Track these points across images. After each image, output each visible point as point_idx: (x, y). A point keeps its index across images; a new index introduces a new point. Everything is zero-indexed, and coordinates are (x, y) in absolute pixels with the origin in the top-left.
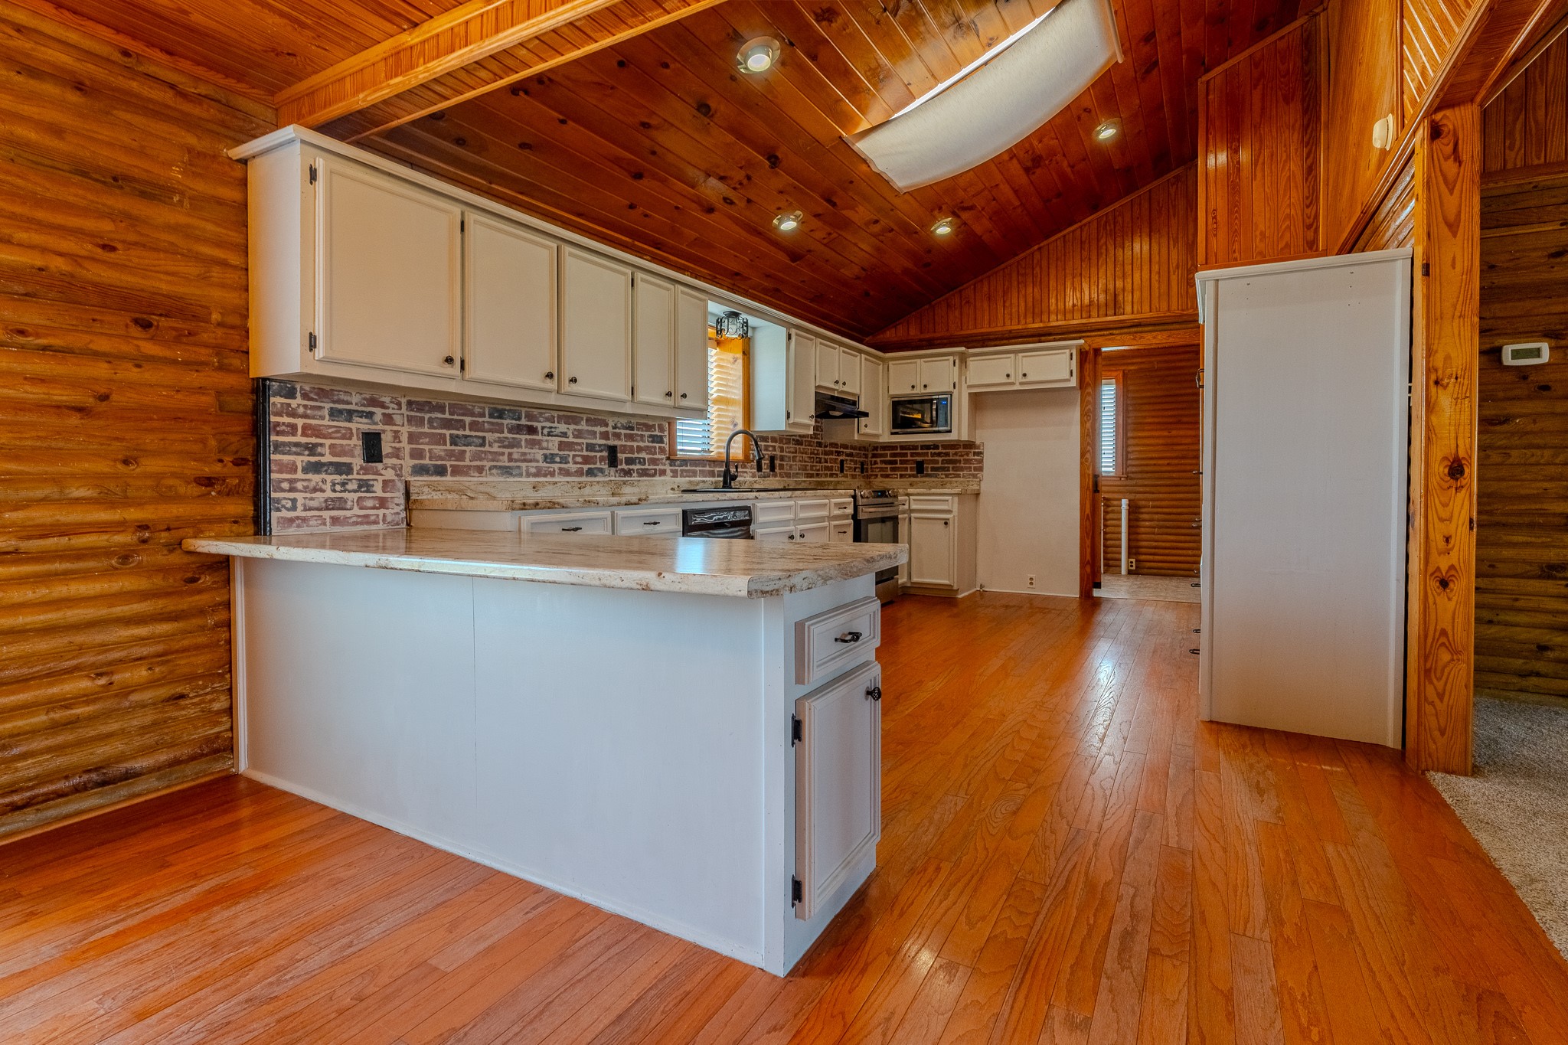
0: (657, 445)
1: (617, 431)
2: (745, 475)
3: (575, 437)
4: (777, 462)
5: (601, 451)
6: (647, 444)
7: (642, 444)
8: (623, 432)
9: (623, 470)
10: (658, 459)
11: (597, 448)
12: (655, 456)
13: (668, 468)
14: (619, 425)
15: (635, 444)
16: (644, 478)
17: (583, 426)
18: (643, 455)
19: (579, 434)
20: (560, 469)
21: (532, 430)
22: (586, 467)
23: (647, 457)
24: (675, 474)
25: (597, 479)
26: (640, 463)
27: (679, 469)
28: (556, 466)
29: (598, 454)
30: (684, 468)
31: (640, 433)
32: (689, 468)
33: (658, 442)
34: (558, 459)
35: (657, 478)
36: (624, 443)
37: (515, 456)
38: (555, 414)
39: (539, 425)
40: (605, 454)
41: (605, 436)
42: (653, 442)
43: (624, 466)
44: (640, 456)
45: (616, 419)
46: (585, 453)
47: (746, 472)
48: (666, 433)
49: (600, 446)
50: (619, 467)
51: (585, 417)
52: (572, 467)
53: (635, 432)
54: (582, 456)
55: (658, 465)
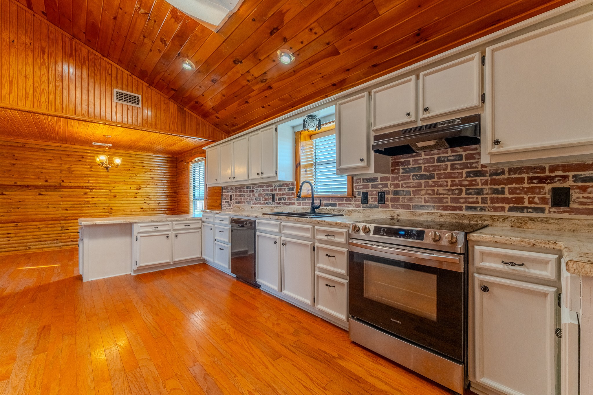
0: (291, 192)
1: (276, 188)
2: (349, 205)
3: (263, 192)
4: (389, 197)
5: (270, 196)
6: (287, 192)
7: (284, 192)
8: (278, 188)
9: (277, 202)
10: (291, 198)
11: (269, 195)
12: (290, 197)
13: (296, 202)
14: (276, 186)
15: (282, 192)
16: (285, 206)
17: (265, 188)
18: (285, 196)
19: (264, 191)
20: (259, 202)
21: (253, 191)
22: (265, 202)
23: (286, 197)
24: (299, 204)
25: (269, 206)
26: (284, 199)
27: (301, 202)
28: (258, 201)
29: (269, 197)
30: (304, 201)
31: (284, 188)
32: (307, 201)
33: (291, 191)
34: (258, 199)
35: (291, 206)
36: (278, 192)
37: (250, 199)
38: (258, 185)
39: (254, 189)
40: (271, 197)
41: (272, 190)
42: (289, 191)
43: (278, 202)
44: (284, 197)
45: (275, 184)
46: (265, 197)
47: (351, 204)
48: (295, 186)
49: (270, 194)
50: (276, 201)
51: (265, 185)
52: (262, 202)
53: (282, 187)
54: (265, 198)
55: (291, 200)
